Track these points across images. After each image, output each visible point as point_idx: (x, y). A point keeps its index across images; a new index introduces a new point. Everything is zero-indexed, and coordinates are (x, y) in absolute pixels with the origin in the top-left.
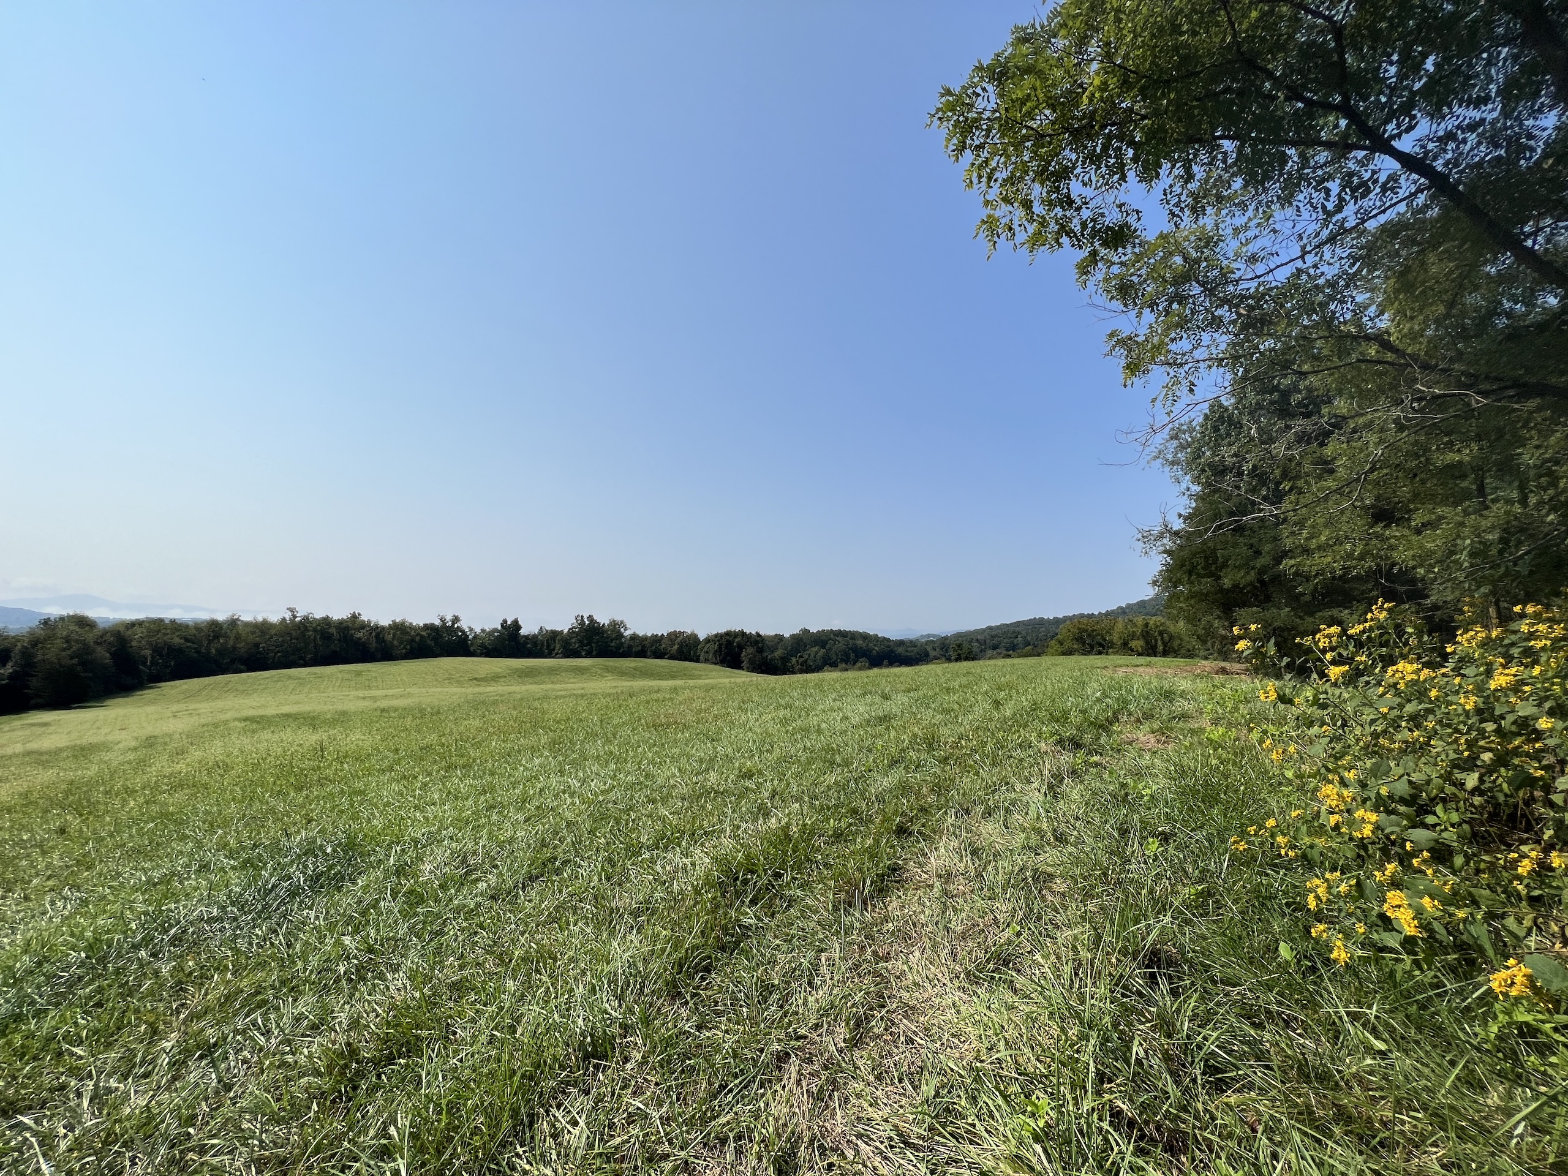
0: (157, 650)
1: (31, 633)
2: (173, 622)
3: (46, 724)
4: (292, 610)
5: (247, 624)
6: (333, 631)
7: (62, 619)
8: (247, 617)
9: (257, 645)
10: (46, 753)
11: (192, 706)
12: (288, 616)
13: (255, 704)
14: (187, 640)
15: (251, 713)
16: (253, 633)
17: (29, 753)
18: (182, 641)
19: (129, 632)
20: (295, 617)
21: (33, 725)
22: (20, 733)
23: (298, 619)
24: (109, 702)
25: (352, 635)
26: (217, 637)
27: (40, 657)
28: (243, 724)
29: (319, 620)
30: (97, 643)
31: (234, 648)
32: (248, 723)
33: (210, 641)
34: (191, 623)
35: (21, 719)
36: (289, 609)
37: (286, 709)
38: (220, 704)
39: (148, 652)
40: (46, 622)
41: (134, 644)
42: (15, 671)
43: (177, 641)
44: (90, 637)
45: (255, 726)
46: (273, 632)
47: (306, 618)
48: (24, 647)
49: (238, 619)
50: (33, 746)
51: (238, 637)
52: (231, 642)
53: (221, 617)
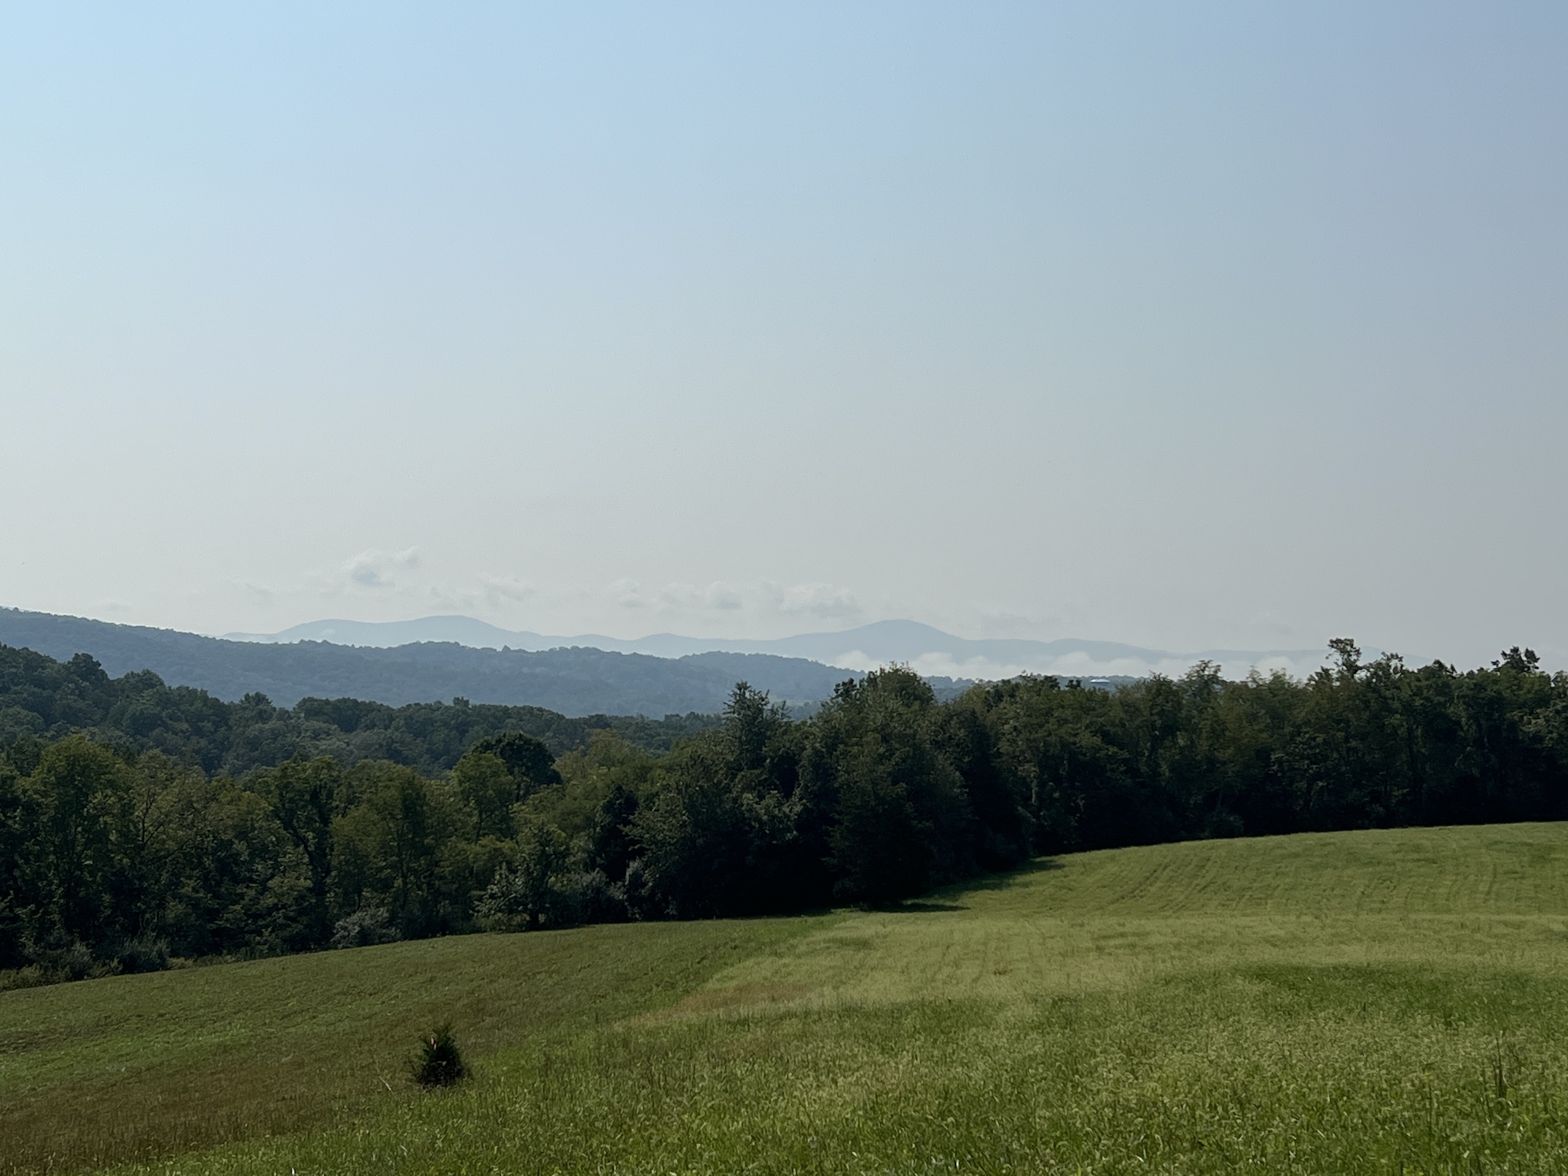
0: (1047, 762)
1: (826, 718)
2: (1075, 685)
3: (863, 944)
4: (1342, 646)
5: (1236, 691)
6: (1458, 711)
7: (872, 680)
8: (1233, 673)
9: (1263, 754)
10: (876, 1015)
11: (1132, 925)
12: (1334, 663)
13: (1274, 932)
14: (1108, 738)
15: (1270, 956)
16: (1253, 718)
17: (848, 1011)
18: (1097, 740)
19: (992, 716)
20: (1353, 668)
21: (843, 943)
22: (825, 961)
23: (1362, 675)
24: (971, 898)
25: (1513, 726)
26: (1170, 729)
27: (843, 777)
28: (1257, 988)
29: (1417, 676)
30: (938, 745)
31: (1212, 762)
32: (1267, 985)
33: (1156, 742)
34: (1112, 690)
35: (822, 926)
36: (1336, 643)
37: (1355, 954)
38: (1193, 923)
39: (1030, 770)
40: (847, 688)
41: (1004, 746)
42: (806, 809)
43: (1087, 740)
44: (924, 729)
45: (1286, 997)
46: (1300, 714)
47: (1381, 670)
48: (816, 752)
49: (1214, 678)
50: (853, 994)
51: (1218, 732)
52: (1203, 745)
53: (1176, 672)
